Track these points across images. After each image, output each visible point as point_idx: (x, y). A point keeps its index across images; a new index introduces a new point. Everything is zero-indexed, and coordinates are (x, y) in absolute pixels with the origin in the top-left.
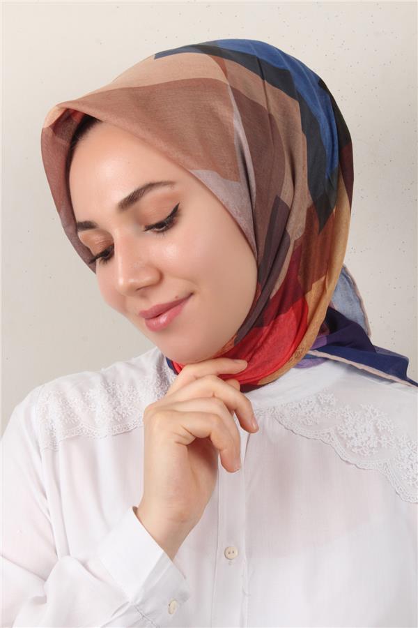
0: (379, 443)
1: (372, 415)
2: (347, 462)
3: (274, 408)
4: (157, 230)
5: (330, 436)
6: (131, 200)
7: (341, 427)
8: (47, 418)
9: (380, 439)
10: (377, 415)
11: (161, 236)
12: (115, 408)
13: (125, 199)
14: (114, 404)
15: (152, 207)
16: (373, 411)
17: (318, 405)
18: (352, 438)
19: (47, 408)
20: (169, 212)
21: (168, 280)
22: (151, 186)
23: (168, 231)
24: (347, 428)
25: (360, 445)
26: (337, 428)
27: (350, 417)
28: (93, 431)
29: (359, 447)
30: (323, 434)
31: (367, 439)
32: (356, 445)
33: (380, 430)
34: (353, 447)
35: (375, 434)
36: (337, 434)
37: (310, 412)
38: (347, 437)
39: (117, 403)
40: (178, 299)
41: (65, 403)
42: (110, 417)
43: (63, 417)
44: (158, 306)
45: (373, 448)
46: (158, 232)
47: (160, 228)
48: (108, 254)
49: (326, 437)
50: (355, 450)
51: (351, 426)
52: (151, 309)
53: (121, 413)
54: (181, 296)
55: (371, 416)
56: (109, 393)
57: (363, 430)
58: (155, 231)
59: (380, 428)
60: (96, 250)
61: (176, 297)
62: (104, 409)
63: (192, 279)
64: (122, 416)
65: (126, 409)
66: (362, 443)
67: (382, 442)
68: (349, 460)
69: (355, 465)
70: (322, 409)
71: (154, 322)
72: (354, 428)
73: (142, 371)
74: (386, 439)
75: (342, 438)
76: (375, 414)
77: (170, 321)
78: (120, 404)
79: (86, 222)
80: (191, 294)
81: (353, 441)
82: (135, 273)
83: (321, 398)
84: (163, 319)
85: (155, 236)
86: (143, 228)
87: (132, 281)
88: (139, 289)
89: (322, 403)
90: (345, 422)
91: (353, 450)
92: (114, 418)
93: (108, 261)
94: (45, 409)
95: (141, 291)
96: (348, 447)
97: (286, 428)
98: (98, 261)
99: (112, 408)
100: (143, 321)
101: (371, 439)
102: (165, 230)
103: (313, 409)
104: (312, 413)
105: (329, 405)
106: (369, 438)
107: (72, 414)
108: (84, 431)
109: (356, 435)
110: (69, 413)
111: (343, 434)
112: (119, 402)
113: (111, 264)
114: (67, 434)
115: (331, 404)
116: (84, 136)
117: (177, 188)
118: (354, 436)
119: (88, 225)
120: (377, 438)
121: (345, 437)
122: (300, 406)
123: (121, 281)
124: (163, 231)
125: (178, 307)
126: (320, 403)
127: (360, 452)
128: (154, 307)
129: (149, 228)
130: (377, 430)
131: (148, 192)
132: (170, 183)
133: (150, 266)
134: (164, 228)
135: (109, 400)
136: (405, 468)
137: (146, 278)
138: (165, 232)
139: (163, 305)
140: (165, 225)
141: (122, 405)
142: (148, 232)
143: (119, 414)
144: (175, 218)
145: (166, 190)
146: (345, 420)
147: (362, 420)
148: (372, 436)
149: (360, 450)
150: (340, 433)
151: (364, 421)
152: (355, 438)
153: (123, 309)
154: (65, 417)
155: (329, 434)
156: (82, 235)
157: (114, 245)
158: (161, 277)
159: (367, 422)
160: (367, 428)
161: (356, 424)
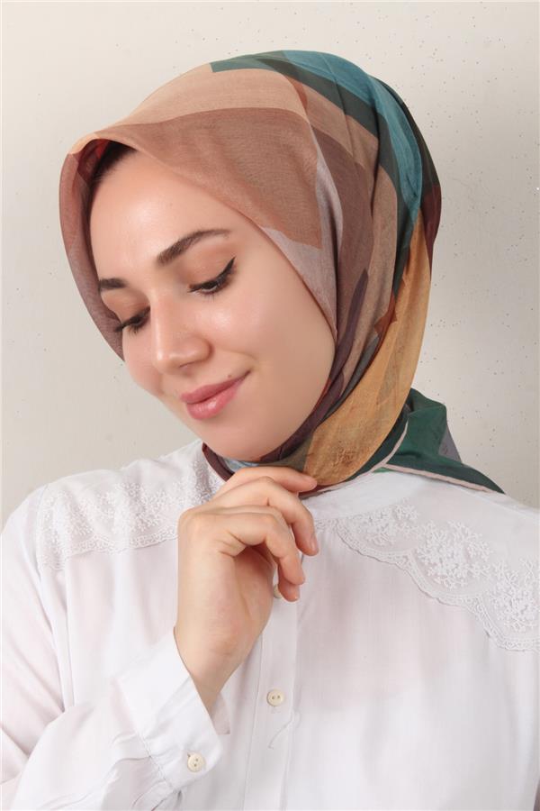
0: (469, 573)
1: (463, 537)
2: (427, 594)
3: (337, 520)
4: (205, 290)
5: (407, 559)
6: (174, 253)
7: (423, 550)
9: (471, 567)
10: (469, 537)
11: (210, 298)
12: (137, 515)
13: (166, 252)
14: (137, 509)
15: (200, 261)
16: (463, 530)
17: (394, 521)
18: (435, 564)
19: (51, 515)
20: (222, 269)
21: (220, 354)
22: (199, 235)
23: (220, 292)
24: (429, 552)
25: (445, 574)
26: (416, 550)
27: (434, 537)
28: (109, 544)
29: (443, 577)
30: (398, 557)
31: (454, 566)
32: (439, 574)
33: (471, 556)
34: (436, 575)
35: (465, 561)
36: (417, 559)
37: (383, 529)
38: (429, 563)
39: (141, 509)
40: (232, 378)
41: (75, 509)
42: (131, 526)
43: (72, 528)
44: (205, 387)
45: (461, 578)
46: (207, 293)
47: (209, 288)
48: (140, 320)
49: (402, 561)
50: (438, 580)
51: (435, 549)
52: (197, 391)
53: (145, 521)
54: (235, 375)
55: (461, 538)
56: (131, 496)
57: (450, 555)
58: (204, 293)
59: (472, 554)
60: (125, 314)
61: (229, 376)
62: (124, 516)
63: (250, 354)
64: (147, 525)
65: (152, 516)
66: (448, 571)
67: (472, 571)
68: (429, 593)
69: (438, 599)
70: (399, 525)
71: (199, 408)
72: (438, 551)
73: (177, 472)
74: (479, 567)
75: (422, 564)
76: (467, 535)
77: (220, 407)
78: (144, 509)
79: (113, 280)
80: (248, 373)
81: (436, 568)
82: (177, 345)
83: (399, 511)
84: (211, 404)
85: (203, 298)
86: (187, 288)
87: (173, 355)
88: (181, 366)
89: (399, 517)
90: (427, 544)
91: (436, 580)
92: (136, 527)
93: (140, 330)
94: (48, 516)
95: (185, 369)
96: (429, 575)
97: (350, 548)
98: (125, 330)
99: (134, 515)
100: (184, 406)
101: (460, 567)
102: (216, 291)
103: (387, 525)
104: (386, 530)
105: (408, 519)
106: (457, 566)
108: (98, 545)
109: (441, 562)
110: (79, 521)
111: (424, 558)
112: (143, 507)
113: (144, 334)
114: (76, 549)
115: (411, 519)
117: (233, 239)
118: (438, 561)
119: (116, 284)
120: (467, 565)
121: (426, 562)
122: (371, 520)
123: (160, 356)
124: (213, 292)
125: (230, 390)
126: (396, 516)
127: (445, 583)
128: (202, 389)
129: (195, 288)
130: (467, 556)
131: (196, 242)
132: (224, 232)
133: (197, 337)
134: (214, 288)
135: (131, 504)
136: (501, 605)
137: (191, 353)
138: (216, 294)
139: (212, 386)
140: (217, 284)
141: (147, 511)
142: (194, 293)
143: (143, 522)
144: (229, 276)
145: (217, 241)
146: (428, 542)
147: (449, 541)
148: (461, 564)
149: (444, 580)
150: (420, 557)
151: (452, 544)
152: (440, 565)
153: (159, 391)
154: (75, 527)
155: (406, 557)
156: (107, 296)
157: (148, 309)
158: (211, 350)
159: (456, 544)
160: (455, 553)
161: (441, 547)
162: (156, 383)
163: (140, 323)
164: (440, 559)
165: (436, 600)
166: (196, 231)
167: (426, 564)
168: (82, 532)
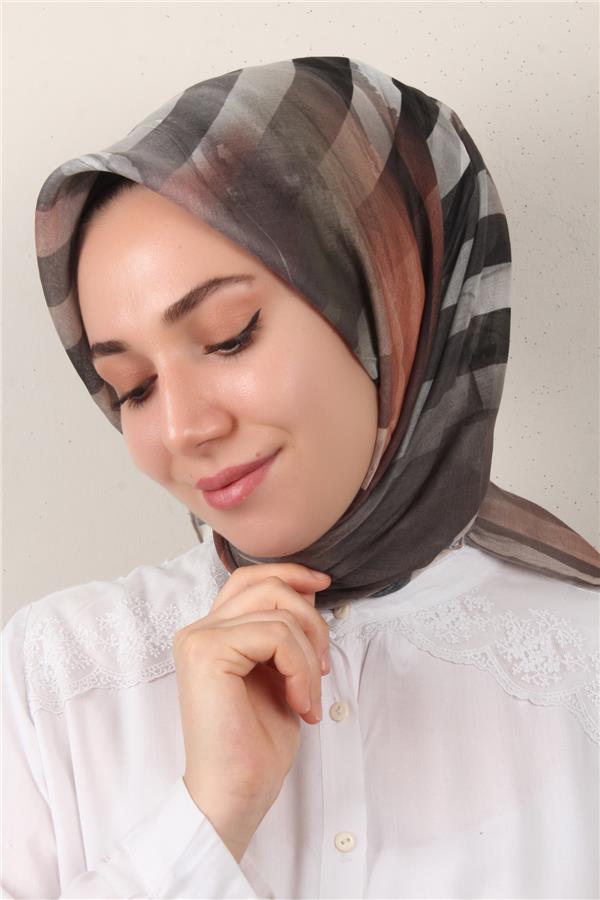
1: (550, 625)
2: (514, 697)
4: (224, 351)
5: (487, 658)
6: (184, 308)
7: (503, 643)
8: (41, 663)
9: (564, 659)
10: (556, 623)
11: (232, 360)
12: (147, 638)
13: (176, 305)
14: (145, 631)
15: (219, 316)
16: (547, 617)
17: (464, 613)
18: (520, 660)
19: (41, 647)
20: (244, 324)
21: (245, 428)
22: (216, 283)
23: (244, 353)
24: (510, 645)
26: (496, 645)
27: (515, 627)
28: (115, 677)
29: (532, 673)
30: (476, 656)
31: (542, 660)
32: (526, 671)
33: (562, 646)
34: (523, 673)
35: (555, 652)
36: (497, 655)
38: (514, 659)
39: (151, 630)
40: (262, 457)
41: (70, 637)
42: (141, 654)
43: (68, 661)
44: (229, 469)
45: (554, 672)
46: (228, 355)
47: (230, 348)
48: (143, 392)
49: (480, 660)
50: (526, 678)
51: (518, 641)
52: (219, 475)
53: (158, 644)
54: (266, 452)
55: (547, 626)
56: (136, 614)
57: (536, 647)
58: (222, 354)
59: (562, 643)
60: (124, 385)
61: (258, 455)
62: (131, 643)
63: (282, 427)
64: (160, 649)
65: (165, 637)
66: (536, 667)
67: (565, 662)
69: (529, 701)
70: (471, 618)
71: (222, 497)
72: (522, 643)
73: (190, 580)
75: (505, 661)
76: (553, 623)
77: (247, 492)
78: (155, 630)
79: (109, 343)
80: (279, 451)
81: (522, 664)
82: (193, 419)
83: (468, 602)
84: (235, 491)
85: (222, 361)
86: (201, 349)
87: (187, 432)
88: (200, 445)
89: (470, 609)
90: (507, 636)
91: (523, 678)
92: (148, 654)
93: (144, 404)
94: (38, 648)
95: (203, 448)
96: (514, 673)
98: (124, 407)
99: (143, 639)
100: (200, 494)
101: (550, 660)
102: (239, 351)
103: (457, 619)
104: (457, 624)
105: (481, 611)
106: (547, 658)
107: (81, 655)
108: (102, 680)
109: (527, 656)
110: (76, 652)
111: (506, 654)
112: (153, 628)
113: (151, 405)
114: (76, 688)
115: (484, 609)
116: (103, 208)
117: (257, 286)
118: (523, 656)
119: (113, 348)
120: (558, 657)
121: (509, 658)
122: (438, 616)
123: (172, 433)
124: (234, 353)
125: (259, 472)
126: (466, 610)
127: (535, 681)
128: (224, 471)
129: (211, 349)
130: (557, 646)
131: (213, 292)
132: (245, 278)
133: (215, 408)
134: (237, 347)
135: (137, 626)
137: (210, 428)
138: (238, 355)
139: (236, 468)
140: (239, 343)
141: (158, 631)
142: (211, 355)
143: (155, 647)
144: (253, 332)
145: (240, 289)
146: (508, 632)
147: (533, 631)
148: (550, 656)
149: (533, 677)
150: (501, 653)
151: (537, 633)
152: (525, 659)
153: (167, 477)
154: (71, 661)
155: (484, 654)
156: (101, 364)
157: (155, 377)
158: (234, 424)
159: (541, 634)
160: (542, 643)
161: (524, 638)
162: (165, 469)
163: (143, 395)
164: (526, 653)
165: (527, 703)
166: (212, 278)
167: (510, 661)
168: (80, 666)
